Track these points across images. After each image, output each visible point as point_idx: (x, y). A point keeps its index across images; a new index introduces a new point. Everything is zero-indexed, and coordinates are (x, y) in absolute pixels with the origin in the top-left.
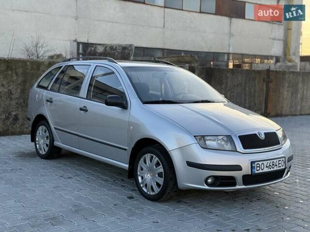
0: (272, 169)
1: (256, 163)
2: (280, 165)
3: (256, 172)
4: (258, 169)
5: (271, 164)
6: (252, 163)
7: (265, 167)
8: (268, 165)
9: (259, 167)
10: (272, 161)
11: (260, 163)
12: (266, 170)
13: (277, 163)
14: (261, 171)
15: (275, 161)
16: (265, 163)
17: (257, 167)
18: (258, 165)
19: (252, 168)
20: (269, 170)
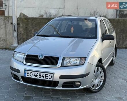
0: (38, 78)
1: (27, 71)
2: (46, 77)
3: (27, 76)
4: (28, 75)
5: (38, 75)
6: (25, 70)
7: (33, 75)
8: (36, 74)
9: (29, 74)
10: (39, 73)
11: (30, 72)
12: (33, 77)
13: (44, 75)
14: (30, 77)
15: (42, 74)
16: (34, 73)
17: (27, 74)
18: (28, 73)
19: (25, 73)
20: (36, 78)
